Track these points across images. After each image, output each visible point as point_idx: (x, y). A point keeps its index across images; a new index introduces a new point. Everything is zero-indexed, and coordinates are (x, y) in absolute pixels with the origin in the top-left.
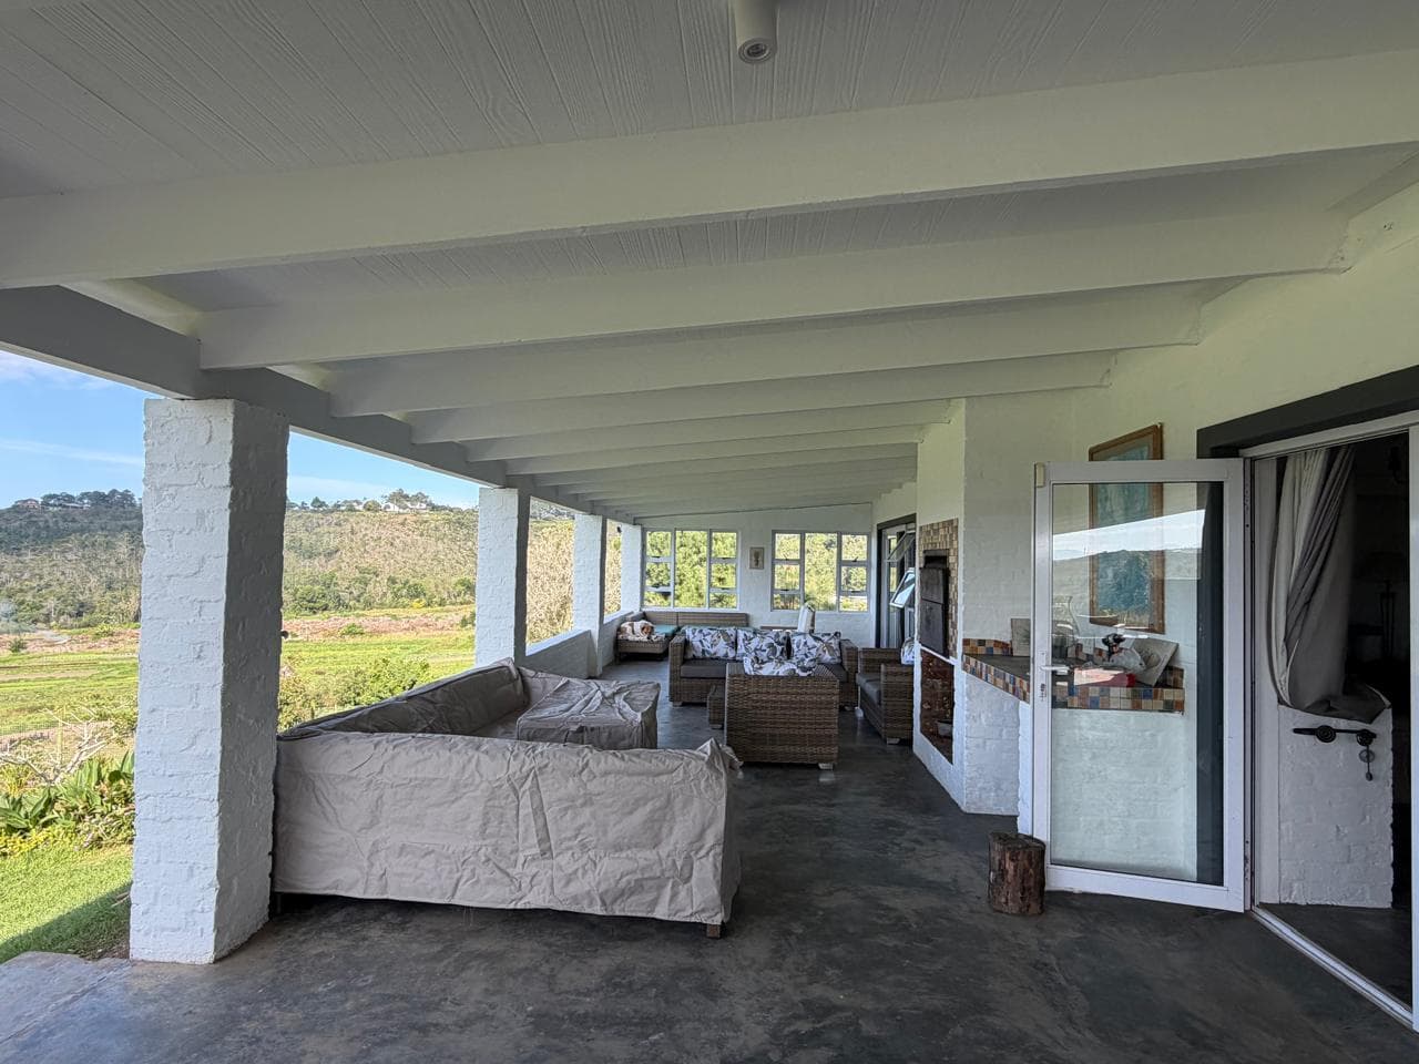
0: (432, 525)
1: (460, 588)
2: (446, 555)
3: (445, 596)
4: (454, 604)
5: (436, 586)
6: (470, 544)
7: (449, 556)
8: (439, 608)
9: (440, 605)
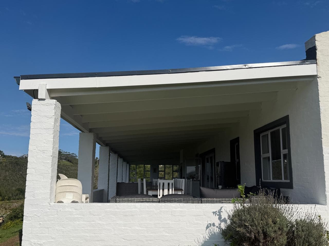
0: (4, 164)
1: (17, 192)
2: (10, 178)
3: (11, 195)
4: (14, 199)
5: (6, 191)
6: (21, 172)
7: (11, 178)
8: (8, 201)
9: (8, 200)
